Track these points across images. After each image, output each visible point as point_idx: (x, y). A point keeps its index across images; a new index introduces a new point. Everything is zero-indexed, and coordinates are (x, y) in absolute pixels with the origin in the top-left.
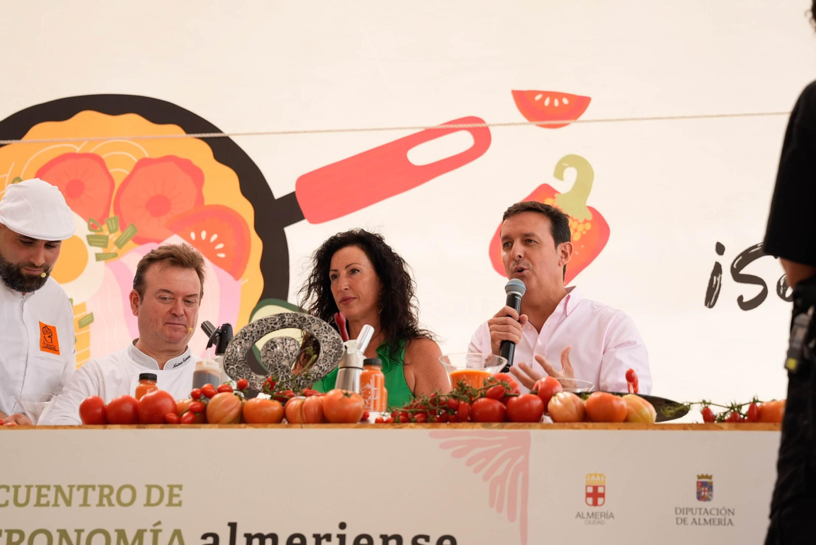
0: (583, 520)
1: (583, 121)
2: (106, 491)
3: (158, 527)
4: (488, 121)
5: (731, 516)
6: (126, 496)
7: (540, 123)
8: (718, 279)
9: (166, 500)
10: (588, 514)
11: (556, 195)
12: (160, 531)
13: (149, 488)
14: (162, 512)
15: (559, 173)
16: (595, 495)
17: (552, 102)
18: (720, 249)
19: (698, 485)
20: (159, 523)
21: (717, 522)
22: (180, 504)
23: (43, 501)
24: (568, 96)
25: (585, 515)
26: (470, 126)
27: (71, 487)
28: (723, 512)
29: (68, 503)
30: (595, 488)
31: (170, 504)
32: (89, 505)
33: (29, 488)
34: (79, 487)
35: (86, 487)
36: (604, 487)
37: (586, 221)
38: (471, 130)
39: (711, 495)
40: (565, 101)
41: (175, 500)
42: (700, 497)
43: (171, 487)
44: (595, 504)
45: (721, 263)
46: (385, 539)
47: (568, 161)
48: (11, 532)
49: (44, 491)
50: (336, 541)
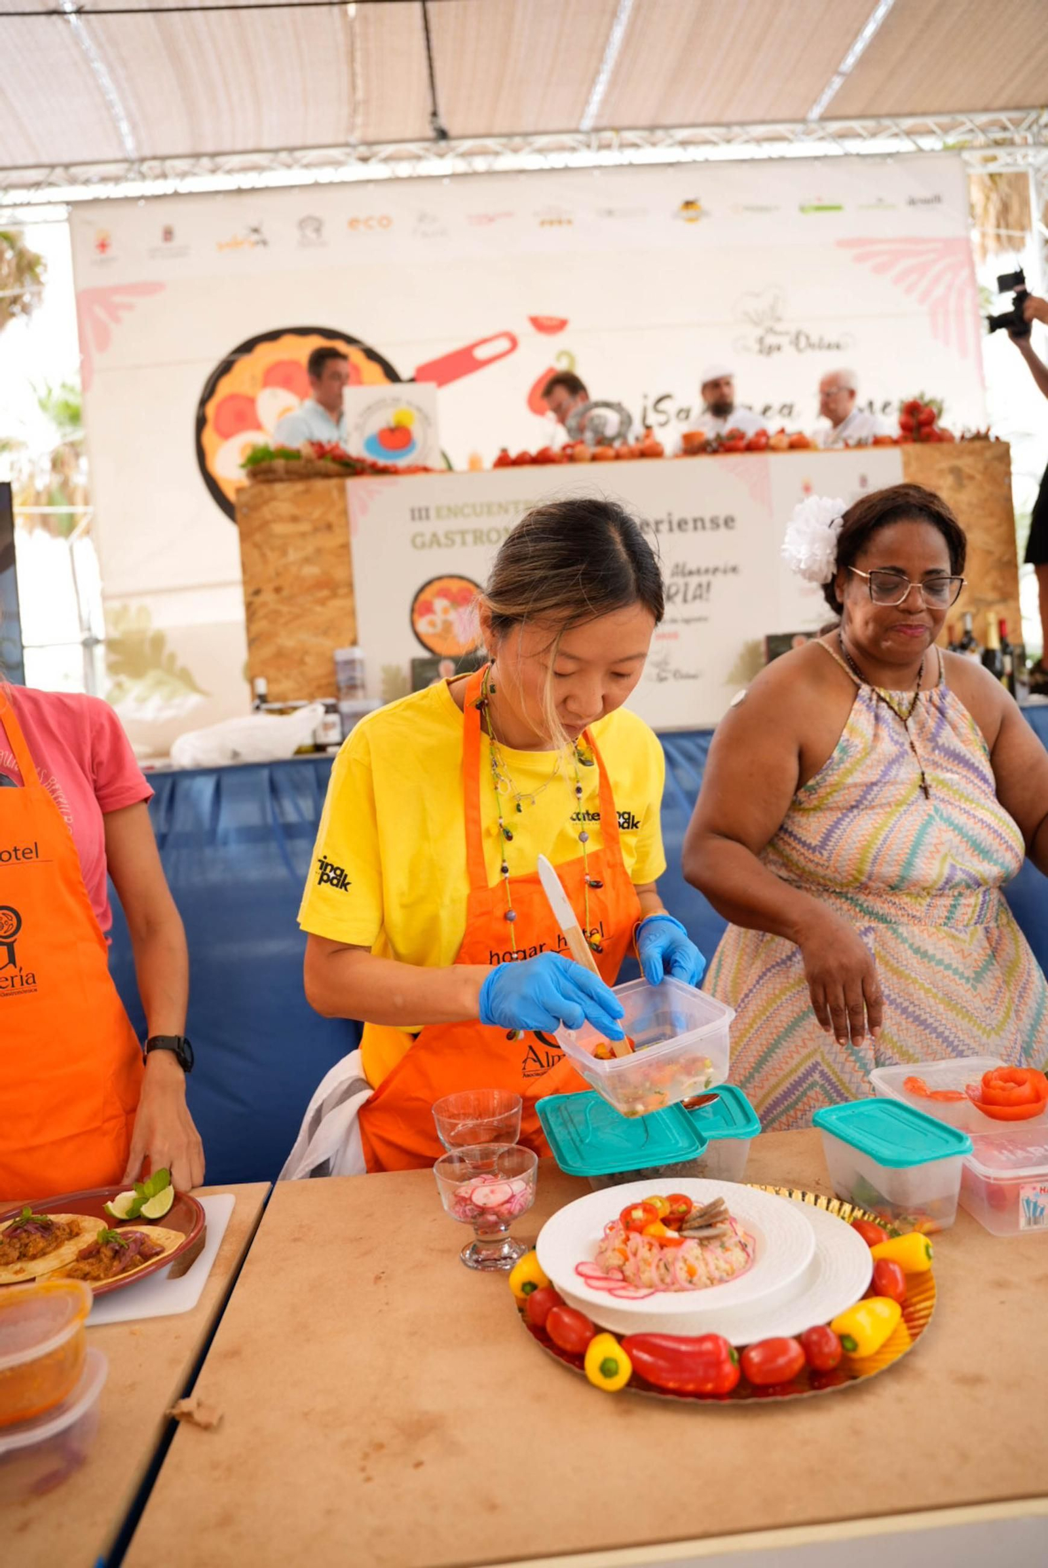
1: (566, 332)
4: (517, 334)
7: (544, 334)
17: (549, 322)
18: (645, 397)
24: (556, 319)
26: (507, 336)
29: (507, 512)
33: (482, 505)
35: (517, 503)
38: (508, 339)
46: (695, 521)
47: (563, 353)
48: (475, 531)
49: (491, 506)
50: (667, 523)
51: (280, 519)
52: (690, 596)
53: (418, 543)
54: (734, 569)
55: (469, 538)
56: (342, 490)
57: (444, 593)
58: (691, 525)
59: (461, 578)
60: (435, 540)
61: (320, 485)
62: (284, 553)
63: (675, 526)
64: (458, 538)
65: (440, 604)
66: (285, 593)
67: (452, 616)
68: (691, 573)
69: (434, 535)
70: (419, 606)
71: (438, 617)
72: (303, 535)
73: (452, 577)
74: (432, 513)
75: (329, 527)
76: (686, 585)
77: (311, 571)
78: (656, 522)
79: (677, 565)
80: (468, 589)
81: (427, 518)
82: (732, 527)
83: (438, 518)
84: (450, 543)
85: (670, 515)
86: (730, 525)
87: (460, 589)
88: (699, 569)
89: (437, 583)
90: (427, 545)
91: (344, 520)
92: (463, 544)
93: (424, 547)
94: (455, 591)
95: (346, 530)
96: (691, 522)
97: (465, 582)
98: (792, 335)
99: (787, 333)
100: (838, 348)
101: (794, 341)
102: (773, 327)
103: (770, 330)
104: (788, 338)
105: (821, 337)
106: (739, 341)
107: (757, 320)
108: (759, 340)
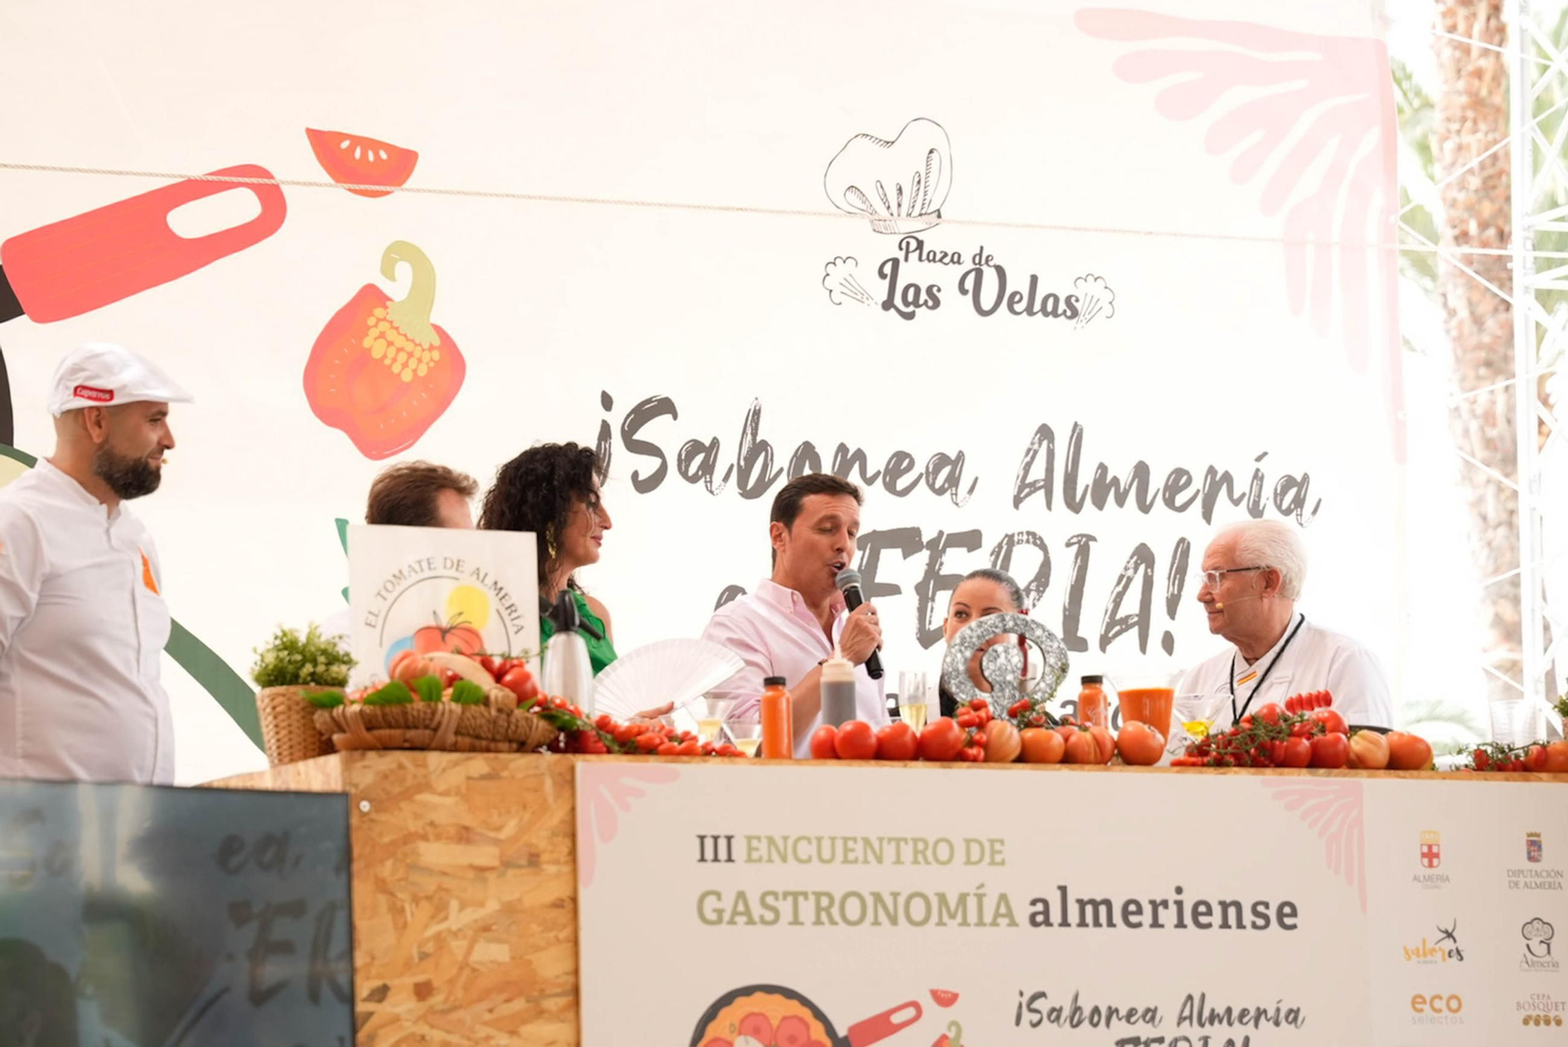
0: (1420, 884)
1: (412, 190)
2: (921, 846)
3: (981, 891)
4: (280, 176)
5: (1560, 879)
6: (943, 852)
7: (352, 186)
8: (607, 446)
9: (987, 858)
10: (1425, 877)
11: (388, 303)
12: (984, 895)
13: (968, 842)
14: (984, 872)
15: (388, 270)
16: (1430, 856)
17: (364, 154)
18: (607, 402)
19: (1528, 845)
20: (982, 886)
21: (1547, 886)
22: (1003, 863)
23: (851, 856)
24: (388, 147)
25: (1422, 879)
26: (254, 180)
27: (881, 840)
28: (1553, 874)
29: (880, 860)
30: (1430, 847)
31: (993, 863)
32: (903, 863)
33: (833, 839)
34: (890, 840)
35: (898, 841)
36: (1438, 845)
37: (432, 348)
38: (254, 188)
39: (1540, 856)
40: (383, 155)
41: (998, 858)
42: (1531, 858)
43: (992, 842)
44: (1431, 865)
45: (609, 422)
46: (1224, 906)
47: (398, 252)
48: (818, 895)
49: (851, 844)
50: (1173, 908)
51: (433, 832)
53: (710, 913)
54: (1293, 1016)
55: (807, 909)
56: (569, 781)
57: (753, 1026)
58: (1216, 918)
59: (789, 994)
60: (741, 909)
61: (520, 764)
62: (440, 911)
63: (1188, 919)
64: (785, 907)
66: (437, 1000)
68: (1214, 1017)
69: (741, 896)
72: (482, 870)
73: (771, 989)
74: (739, 849)
75: (534, 860)
76: (1204, 1039)
77: (493, 953)
78: (1153, 903)
79: (1190, 998)
80: (801, 1020)
81: (730, 859)
82: (1294, 927)
83: (749, 860)
84: (769, 916)
85: (1179, 890)
86: (1288, 921)
87: (784, 1018)
88: (1229, 1011)
89: (740, 1001)
90: (726, 917)
91: (564, 848)
92: (796, 921)
93: (719, 921)
94: (775, 1022)
95: (566, 869)
96: (1217, 910)
97: (795, 1003)
98: (968, 265)
99: (956, 259)
100: (1075, 314)
101: (969, 284)
102: (920, 236)
103: (913, 245)
104: (957, 271)
105: (1034, 279)
106: (839, 272)
107: (883, 212)
108: (888, 269)
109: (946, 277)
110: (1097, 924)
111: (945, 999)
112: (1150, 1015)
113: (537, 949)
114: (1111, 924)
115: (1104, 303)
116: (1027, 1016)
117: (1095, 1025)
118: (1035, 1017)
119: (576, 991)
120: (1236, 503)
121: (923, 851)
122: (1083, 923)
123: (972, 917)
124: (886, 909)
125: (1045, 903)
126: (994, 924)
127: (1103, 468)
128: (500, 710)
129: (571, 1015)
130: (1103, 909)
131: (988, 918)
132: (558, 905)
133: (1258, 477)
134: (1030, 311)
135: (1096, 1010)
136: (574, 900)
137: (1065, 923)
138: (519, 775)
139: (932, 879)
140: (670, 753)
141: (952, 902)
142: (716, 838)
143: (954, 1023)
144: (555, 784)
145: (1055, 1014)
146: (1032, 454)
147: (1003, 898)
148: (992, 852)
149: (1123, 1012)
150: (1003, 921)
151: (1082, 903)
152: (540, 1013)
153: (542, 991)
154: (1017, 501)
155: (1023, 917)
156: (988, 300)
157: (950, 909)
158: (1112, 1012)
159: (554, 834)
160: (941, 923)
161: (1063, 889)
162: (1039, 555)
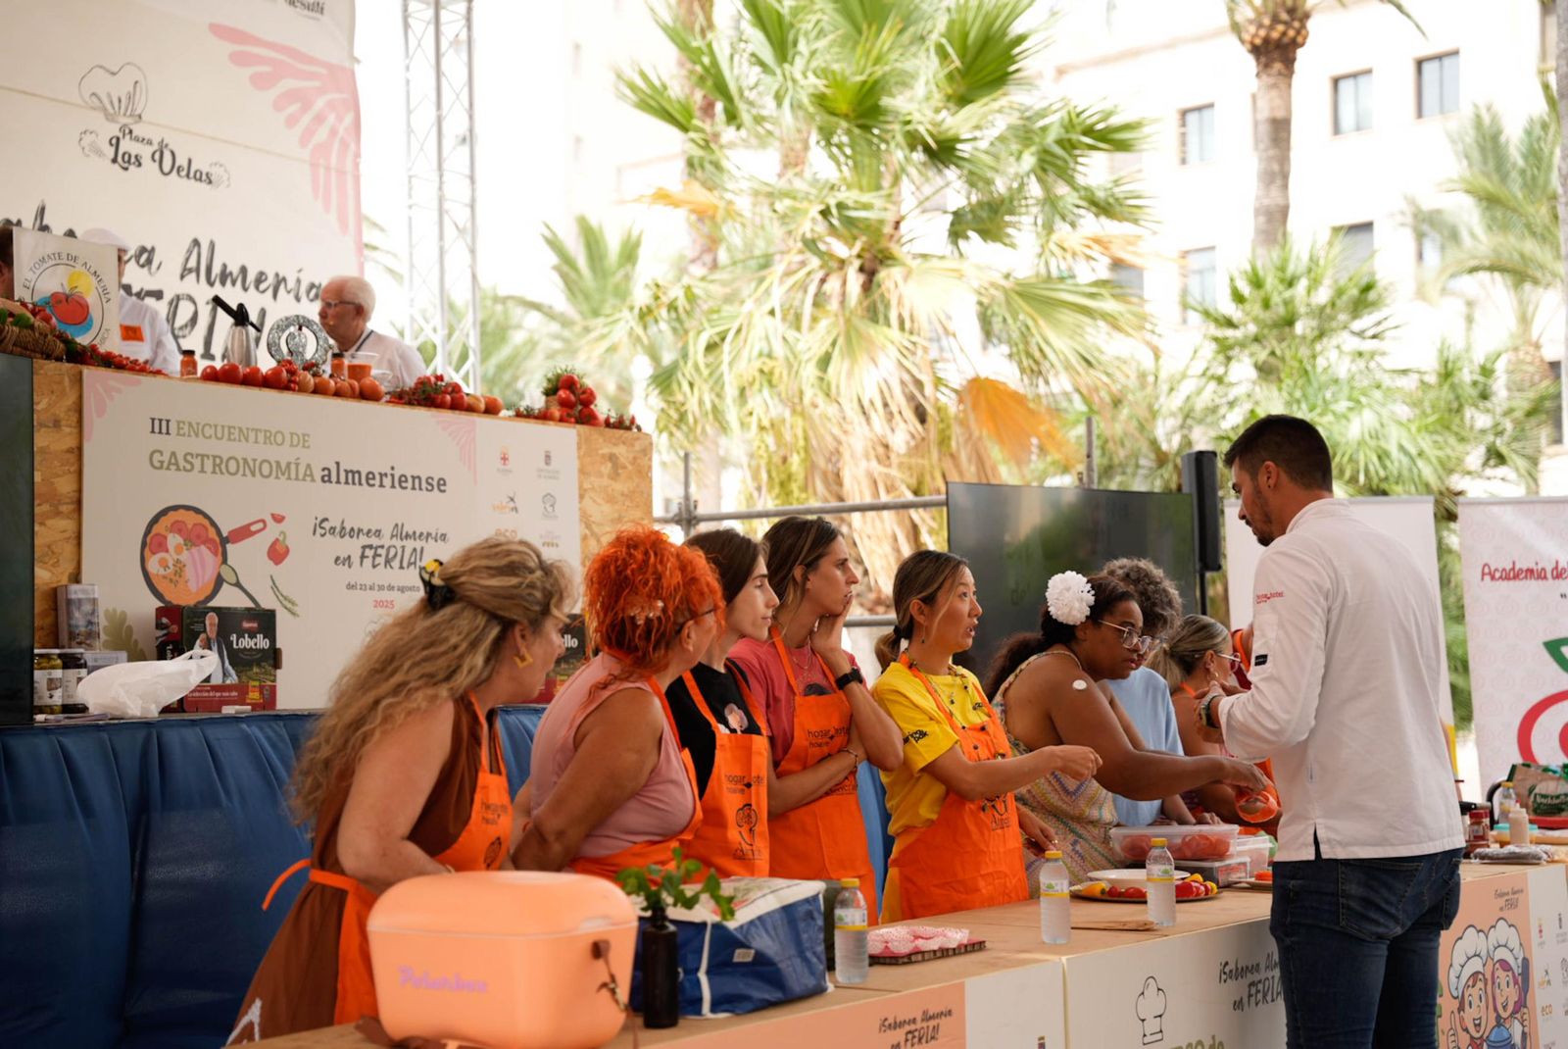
0: (502, 474)
2: (268, 435)
3: (298, 462)
6: (279, 438)
9: (301, 444)
10: (501, 470)
12: (300, 464)
13: (292, 434)
14: (299, 452)
16: (504, 459)
19: (544, 456)
20: (298, 459)
22: (309, 446)
23: (232, 437)
27: (248, 429)
29: (247, 440)
30: (504, 455)
31: (304, 446)
32: (259, 443)
33: (223, 427)
34: (252, 430)
35: (257, 430)
36: (508, 454)
39: (550, 462)
41: (306, 444)
42: (546, 464)
43: (304, 435)
44: (504, 464)
46: (414, 478)
48: (215, 457)
49: (232, 430)
50: (390, 477)
52: (405, 564)
53: (159, 463)
54: (443, 536)
55: (209, 464)
56: (79, 380)
57: (178, 528)
58: (409, 485)
59: (198, 511)
60: (173, 462)
61: (50, 368)
63: (396, 484)
64: (197, 462)
65: (174, 540)
67: (185, 556)
68: (407, 536)
69: (173, 454)
70: (151, 542)
71: (170, 557)
73: (188, 508)
74: (173, 428)
75: (57, 424)
76: (403, 547)
78: (380, 474)
79: (397, 525)
80: (204, 526)
81: (168, 433)
82: (444, 491)
83: (178, 434)
84: (188, 467)
85: (393, 468)
86: (442, 488)
87: (195, 525)
88: (414, 533)
89: (171, 513)
90: (165, 465)
91: (74, 418)
92: (202, 471)
93: (161, 467)
94: (190, 526)
95: (75, 431)
96: (410, 480)
97: (200, 517)
98: (155, 147)
99: (150, 143)
100: (210, 182)
101: (157, 156)
102: (132, 127)
103: (127, 131)
104: (150, 150)
105: (190, 161)
106: (88, 139)
107: (111, 111)
108: (114, 141)
109: (145, 152)
110: (354, 483)
111: (278, 519)
112: (378, 533)
113: (58, 476)
114: (360, 484)
115: (225, 178)
116: (319, 531)
117: (342, 537)
118: (323, 532)
119: (79, 502)
120: (289, 292)
121: (270, 437)
122: (347, 483)
123: (293, 476)
124: (250, 468)
125: (329, 470)
126: (304, 480)
127: (225, 266)
128: (40, 334)
129: (76, 516)
130: (357, 476)
131: (301, 476)
132: (70, 451)
133: (299, 281)
134: (188, 176)
135: (352, 529)
136: (80, 449)
137: (338, 482)
138: (49, 373)
139: (273, 453)
140: (132, 369)
141: (283, 466)
142: (160, 420)
143: (282, 533)
144: (70, 381)
145: (333, 529)
146: (190, 252)
147: (309, 466)
148: (302, 440)
149: (365, 531)
150: (308, 479)
151: (347, 472)
152: (58, 514)
153: (59, 501)
154: (182, 277)
155: (318, 478)
156: (167, 167)
157: (282, 470)
158: (360, 530)
159: (69, 410)
160: (277, 477)
161: (338, 464)
162: (192, 308)
